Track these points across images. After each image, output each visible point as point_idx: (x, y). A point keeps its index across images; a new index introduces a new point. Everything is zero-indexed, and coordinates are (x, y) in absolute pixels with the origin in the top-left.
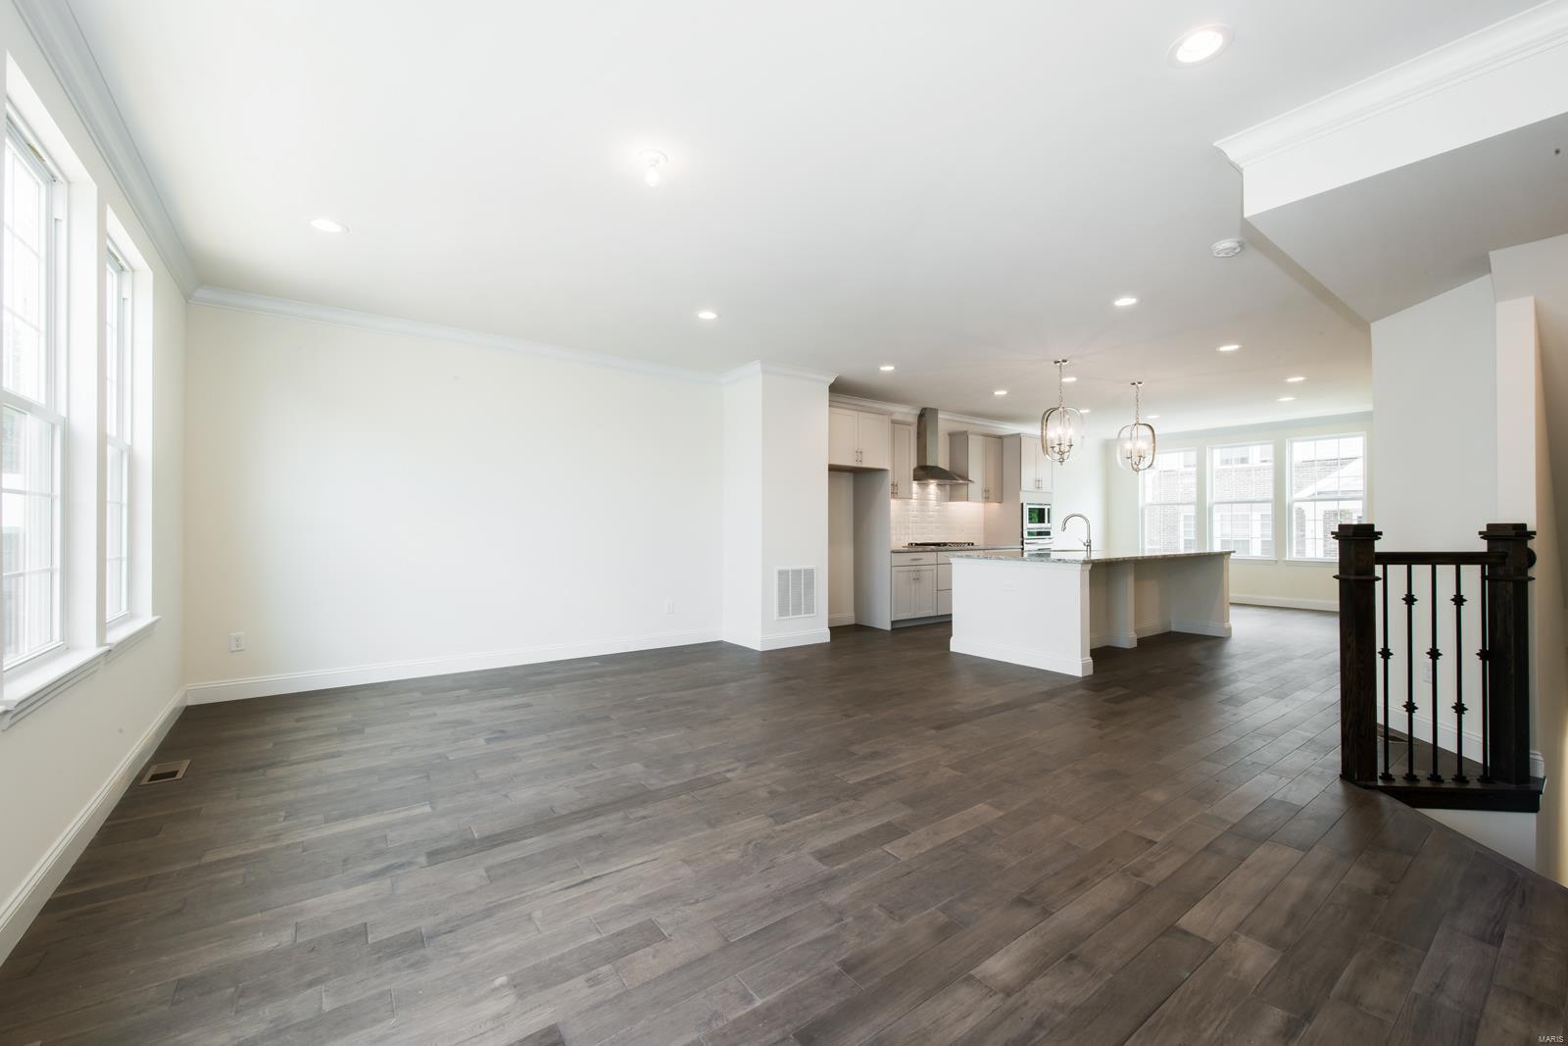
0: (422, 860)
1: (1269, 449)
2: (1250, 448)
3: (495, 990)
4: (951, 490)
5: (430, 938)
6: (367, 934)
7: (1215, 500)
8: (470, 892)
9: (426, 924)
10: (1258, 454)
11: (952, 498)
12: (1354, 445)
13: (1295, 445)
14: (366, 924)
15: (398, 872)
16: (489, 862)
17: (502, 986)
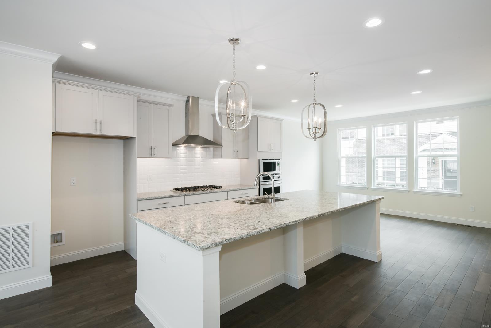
1: (405, 126)
2: (395, 126)
4: (214, 151)
7: (376, 155)
10: (399, 130)
11: (214, 156)
12: (452, 125)
13: (419, 124)
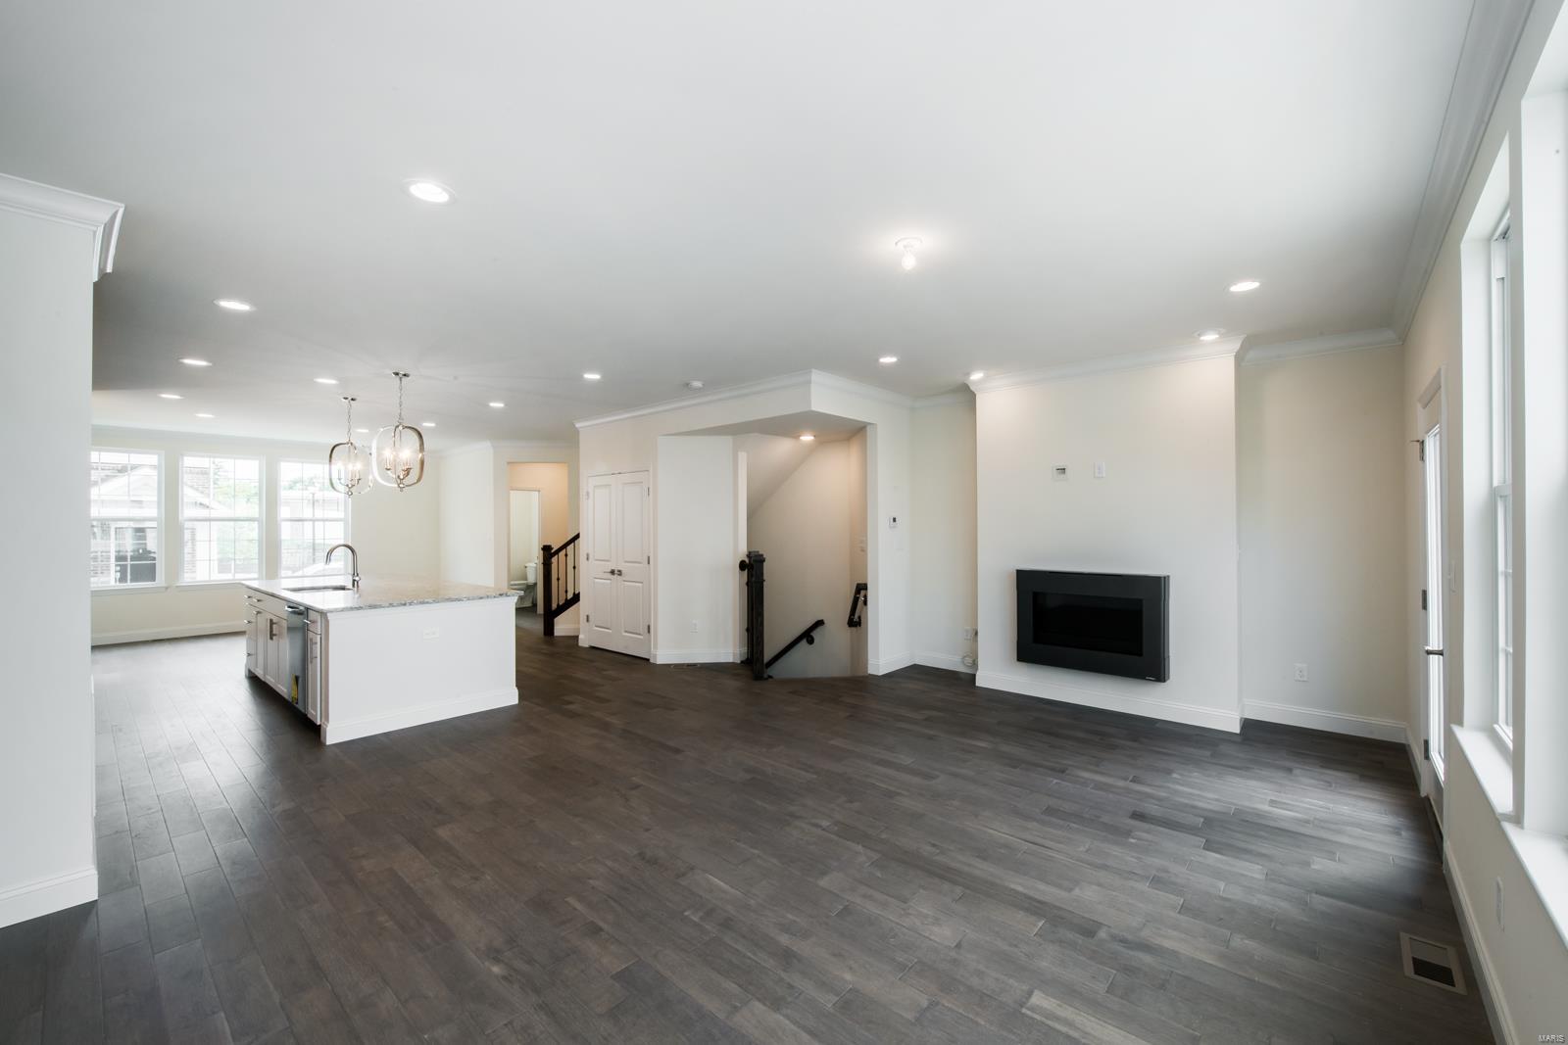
0: (1102, 934)
3: (1138, 839)
5: (1147, 878)
6: (1182, 906)
8: (1100, 885)
9: (1144, 887)
14: (1179, 912)
15: (1130, 937)
16: (1064, 894)
17: (1133, 838)
